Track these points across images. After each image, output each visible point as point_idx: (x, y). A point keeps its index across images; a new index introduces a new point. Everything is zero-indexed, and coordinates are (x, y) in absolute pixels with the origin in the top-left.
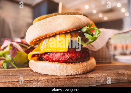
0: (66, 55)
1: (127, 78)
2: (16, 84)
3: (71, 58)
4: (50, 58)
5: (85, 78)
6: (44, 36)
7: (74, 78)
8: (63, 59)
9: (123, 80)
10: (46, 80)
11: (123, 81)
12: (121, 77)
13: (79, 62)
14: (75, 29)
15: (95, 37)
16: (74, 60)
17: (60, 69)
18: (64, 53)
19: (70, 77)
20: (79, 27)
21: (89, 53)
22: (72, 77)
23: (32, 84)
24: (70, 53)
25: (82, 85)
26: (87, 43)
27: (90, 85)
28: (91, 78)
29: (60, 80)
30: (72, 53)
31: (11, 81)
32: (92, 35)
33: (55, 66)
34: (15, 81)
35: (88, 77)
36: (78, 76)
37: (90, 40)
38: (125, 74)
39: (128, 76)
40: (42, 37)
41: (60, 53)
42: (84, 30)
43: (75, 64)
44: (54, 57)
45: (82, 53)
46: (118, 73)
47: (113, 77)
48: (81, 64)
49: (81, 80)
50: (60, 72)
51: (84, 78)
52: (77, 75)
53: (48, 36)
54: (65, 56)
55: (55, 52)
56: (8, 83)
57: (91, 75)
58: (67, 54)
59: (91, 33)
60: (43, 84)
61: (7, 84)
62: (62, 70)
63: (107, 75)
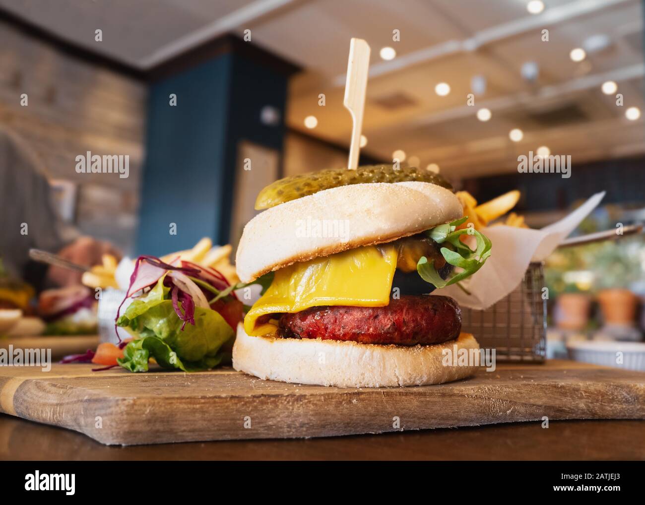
0: (381, 317)
1: (586, 405)
2: (226, 404)
3: (397, 326)
4: (326, 329)
5: (443, 395)
6: (314, 254)
7: (406, 394)
8: (371, 329)
9: (572, 411)
10: (320, 395)
11: (574, 416)
12: (564, 400)
13: (422, 345)
14: (410, 232)
15: (475, 261)
16: (408, 336)
17: (362, 363)
18: (373, 308)
19: (393, 390)
20: (424, 227)
21: (454, 313)
22: (401, 390)
23: (277, 406)
24: (395, 312)
25: (433, 421)
26: (449, 280)
27: (459, 420)
28: (462, 396)
29: (362, 396)
30: (402, 311)
31: (211, 395)
32: (466, 253)
33: (346, 355)
34: (224, 395)
35: (454, 395)
36: (421, 390)
37: (461, 271)
38: (578, 390)
39: (588, 397)
40: (307, 257)
41: (361, 308)
42: (440, 235)
43: (411, 349)
44: (340, 325)
45: (432, 312)
46: (555, 387)
47: (539, 397)
48: (430, 351)
49: (429, 401)
50: (363, 374)
51: (440, 396)
52: (417, 386)
53: (324, 254)
54: (377, 321)
55: (344, 307)
56: (203, 401)
57: (463, 388)
58: (386, 314)
59: (462, 244)
60: (312, 407)
61: (199, 404)
62: (370, 367)
63: (515, 390)
